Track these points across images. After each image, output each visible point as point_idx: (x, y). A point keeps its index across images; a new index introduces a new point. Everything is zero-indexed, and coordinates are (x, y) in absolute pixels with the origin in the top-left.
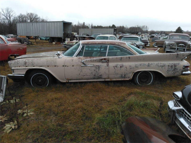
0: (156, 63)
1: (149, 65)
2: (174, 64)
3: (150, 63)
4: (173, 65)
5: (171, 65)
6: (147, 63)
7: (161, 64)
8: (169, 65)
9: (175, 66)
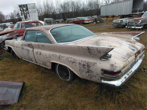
0: (67, 56)
1: (59, 58)
2: (88, 64)
3: (62, 55)
4: (85, 63)
5: (83, 63)
6: (58, 54)
7: (72, 59)
8: (81, 62)
9: (88, 66)
